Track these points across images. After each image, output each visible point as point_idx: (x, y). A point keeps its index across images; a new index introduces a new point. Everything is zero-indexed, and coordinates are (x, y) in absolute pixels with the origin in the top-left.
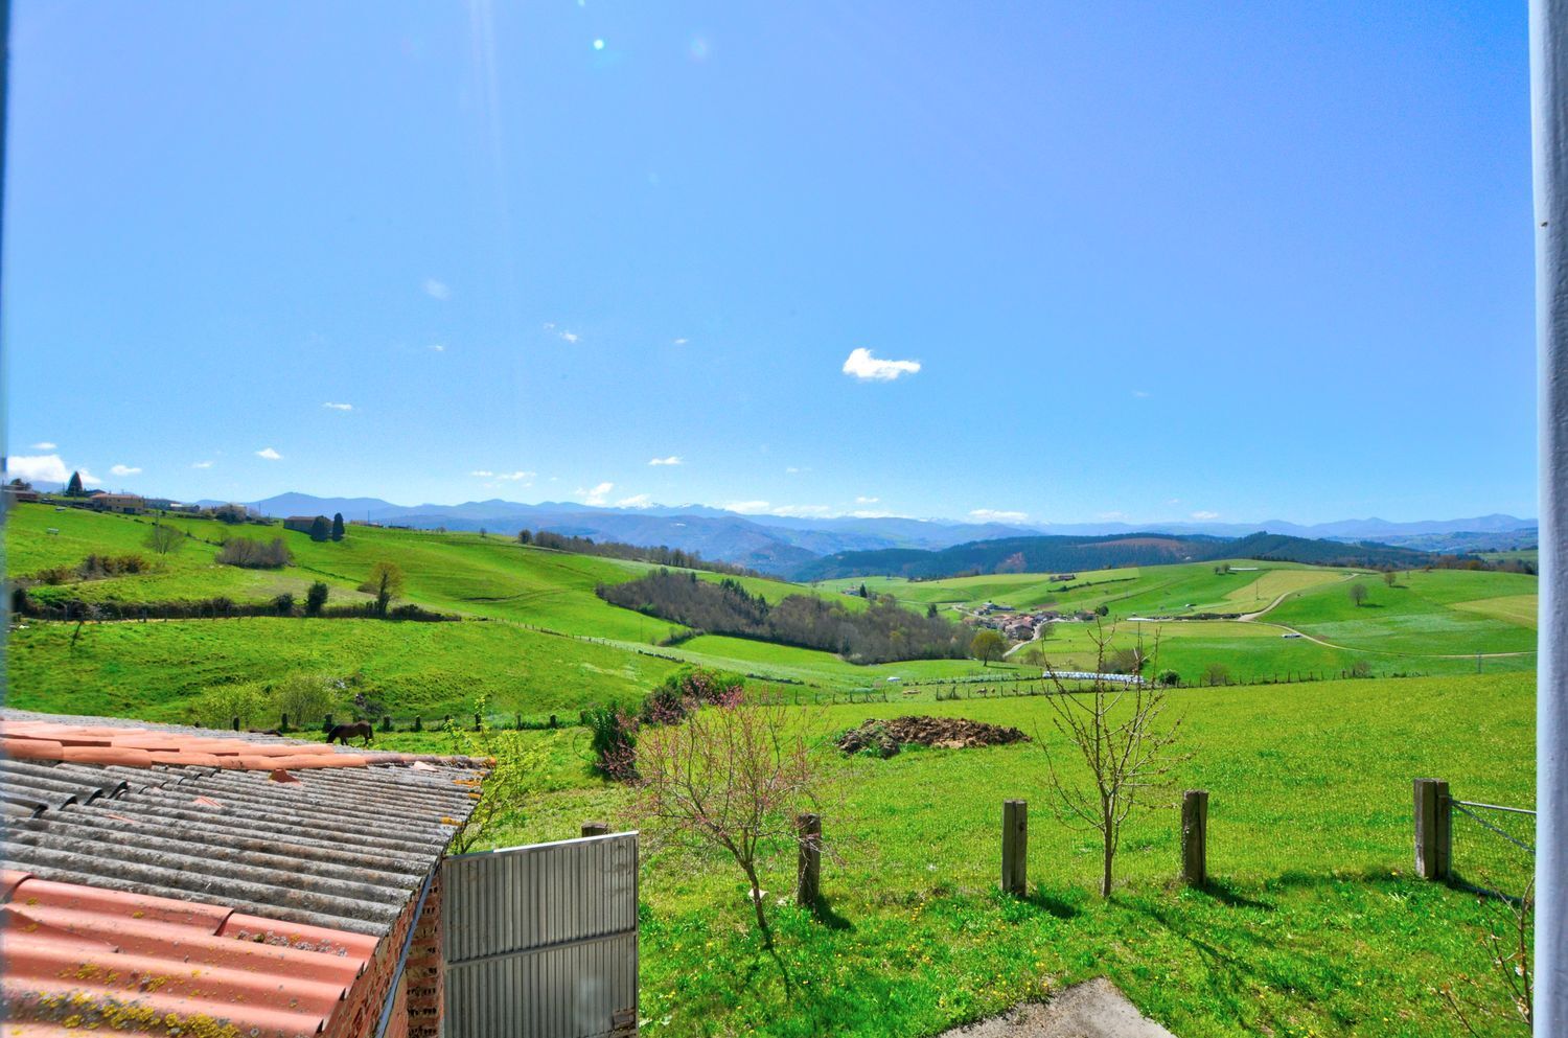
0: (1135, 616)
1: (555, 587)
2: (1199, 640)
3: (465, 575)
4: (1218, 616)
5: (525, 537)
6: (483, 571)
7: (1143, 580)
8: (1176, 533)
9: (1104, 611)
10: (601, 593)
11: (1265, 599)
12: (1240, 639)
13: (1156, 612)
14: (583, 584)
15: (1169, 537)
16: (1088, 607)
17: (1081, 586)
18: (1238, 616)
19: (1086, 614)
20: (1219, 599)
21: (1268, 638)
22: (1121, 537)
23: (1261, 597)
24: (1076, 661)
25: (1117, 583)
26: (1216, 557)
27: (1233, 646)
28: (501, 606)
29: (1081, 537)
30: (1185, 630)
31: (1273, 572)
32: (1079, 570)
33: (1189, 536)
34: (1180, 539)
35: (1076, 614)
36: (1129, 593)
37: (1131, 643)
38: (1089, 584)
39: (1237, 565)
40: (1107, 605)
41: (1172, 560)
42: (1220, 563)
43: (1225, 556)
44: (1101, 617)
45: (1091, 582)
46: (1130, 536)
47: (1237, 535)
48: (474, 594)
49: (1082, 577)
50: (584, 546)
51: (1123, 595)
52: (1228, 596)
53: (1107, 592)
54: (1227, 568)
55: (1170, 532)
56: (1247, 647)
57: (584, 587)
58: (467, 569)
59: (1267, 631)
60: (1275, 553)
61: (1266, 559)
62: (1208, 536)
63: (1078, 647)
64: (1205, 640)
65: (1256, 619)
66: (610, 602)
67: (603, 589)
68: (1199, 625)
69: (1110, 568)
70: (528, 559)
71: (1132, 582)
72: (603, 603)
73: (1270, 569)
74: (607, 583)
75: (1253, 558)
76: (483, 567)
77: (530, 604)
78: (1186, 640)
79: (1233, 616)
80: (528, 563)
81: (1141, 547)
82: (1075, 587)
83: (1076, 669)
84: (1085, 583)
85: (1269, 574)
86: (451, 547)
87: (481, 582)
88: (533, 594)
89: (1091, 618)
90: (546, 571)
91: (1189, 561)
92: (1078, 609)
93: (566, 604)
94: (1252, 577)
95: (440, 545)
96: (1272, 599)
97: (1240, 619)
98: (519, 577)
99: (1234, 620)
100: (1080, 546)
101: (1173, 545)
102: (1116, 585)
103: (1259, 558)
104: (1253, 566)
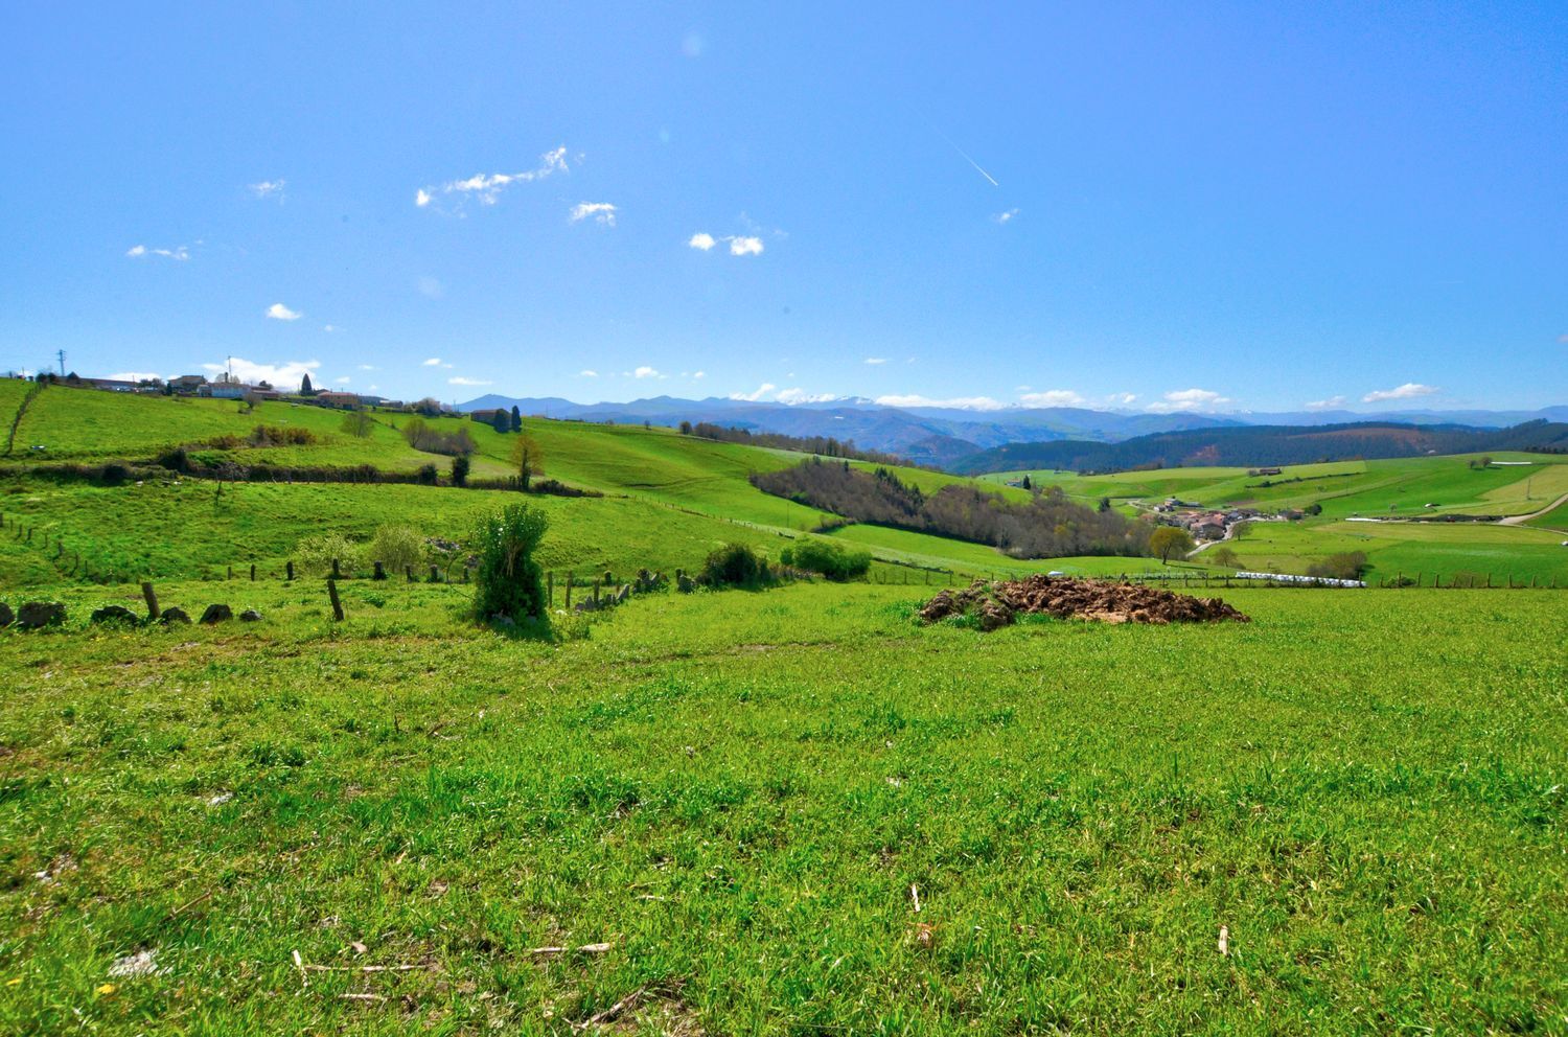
0: (1356, 516)
1: (712, 475)
2: (1442, 545)
3: (625, 463)
4: (1470, 518)
5: (686, 428)
6: (643, 460)
7: (1369, 475)
8: (1417, 423)
9: (1316, 510)
10: (754, 481)
11: (1540, 499)
12: (1498, 546)
13: (1386, 512)
14: (737, 472)
15: (1409, 427)
16: (1298, 503)
17: (1288, 481)
18: (1500, 518)
19: (1292, 513)
20: (1472, 499)
21: (1540, 546)
22: (1344, 426)
23: (1531, 496)
24: (1276, 564)
25: (1334, 478)
26: (1472, 450)
27: (1491, 553)
28: (659, 492)
29: (1292, 428)
30: (1422, 533)
31: (1553, 467)
32: (1288, 464)
33: (1436, 426)
34: (1422, 428)
35: (1281, 513)
36: (1350, 491)
37: (1352, 545)
38: (1299, 480)
39: (1500, 459)
40: (1319, 503)
41: (1410, 452)
42: (1478, 456)
43: (1483, 449)
44: (1311, 517)
45: (1301, 477)
46: (1357, 425)
47: (1503, 425)
48: (635, 481)
49: (1290, 471)
50: (740, 436)
51: (1342, 492)
52: (1485, 496)
53: (1321, 489)
54: (1487, 462)
55: (1410, 421)
56: (1509, 555)
57: (737, 475)
58: (629, 457)
59: (1540, 537)
60: (1556, 445)
61: (1545, 451)
62: (1461, 426)
63: (1280, 549)
64: (1450, 546)
65: (1524, 522)
66: (764, 491)
67: (756, 478)
68: (1442, 527)
69: (1327, 461)
70: (685, 448)
71: (1355, 477)
72: (756, 491)
73: (1550, 464)
74: (759, 471)
75: (1527, 450)
76: (646, 456)
77: (685, 491)
78: (1423, 545)
79: (1491, 519)
80: (686, 452)
81: (1368, 438)
82: (1281, 482)
83: (1277, 572)
84: (1293, 478)
85: (1551, 469)
86: (615, 437)
87: (640, 470)
88: (691, 481)
89: (1298, 517)
90: (704, 460)
91: (1432, 455)
92: (1283, 507)
93: (720, 491)
94: (1522, 473)
95: (605, 435)
96: (1549, 499)
97: (1501, 523)
98: (678, 465)
99: (1494, 523)
100: (1288, 438)
101: (1412, 436)
102: (1333, 481)
103: (1535, 450)
104: (1526, 460)
